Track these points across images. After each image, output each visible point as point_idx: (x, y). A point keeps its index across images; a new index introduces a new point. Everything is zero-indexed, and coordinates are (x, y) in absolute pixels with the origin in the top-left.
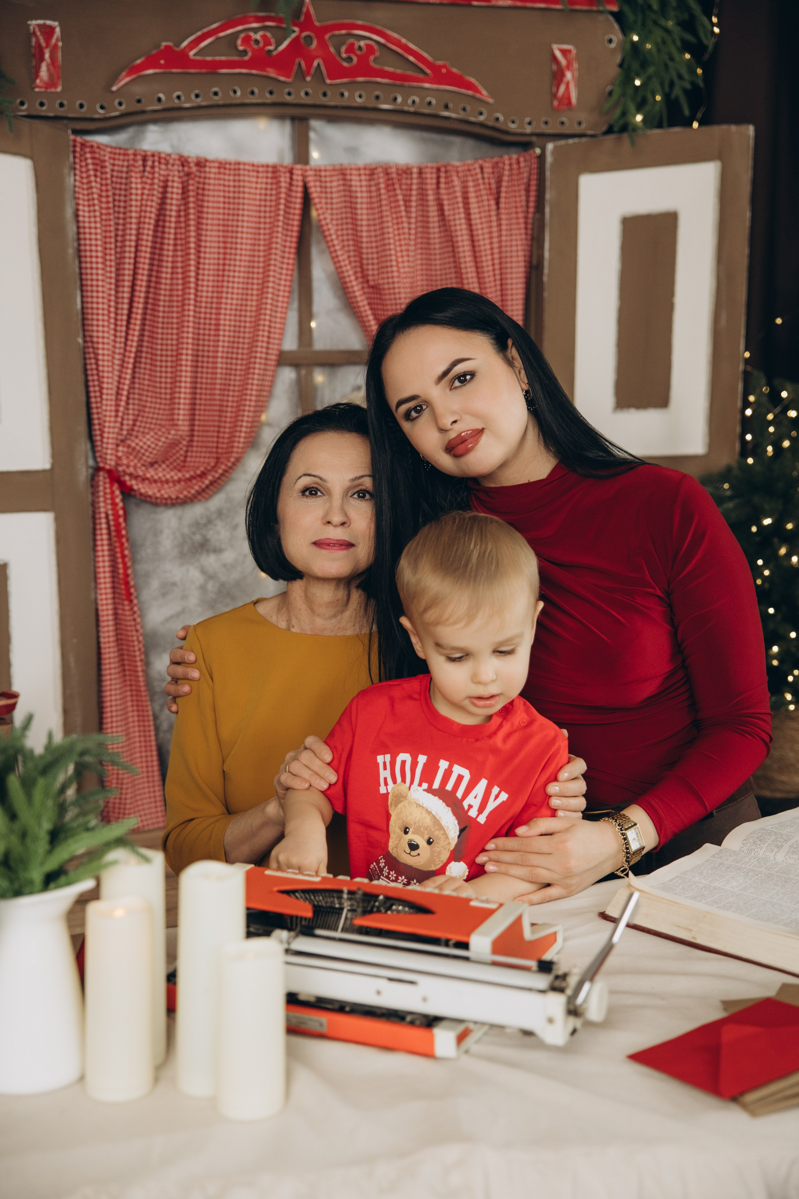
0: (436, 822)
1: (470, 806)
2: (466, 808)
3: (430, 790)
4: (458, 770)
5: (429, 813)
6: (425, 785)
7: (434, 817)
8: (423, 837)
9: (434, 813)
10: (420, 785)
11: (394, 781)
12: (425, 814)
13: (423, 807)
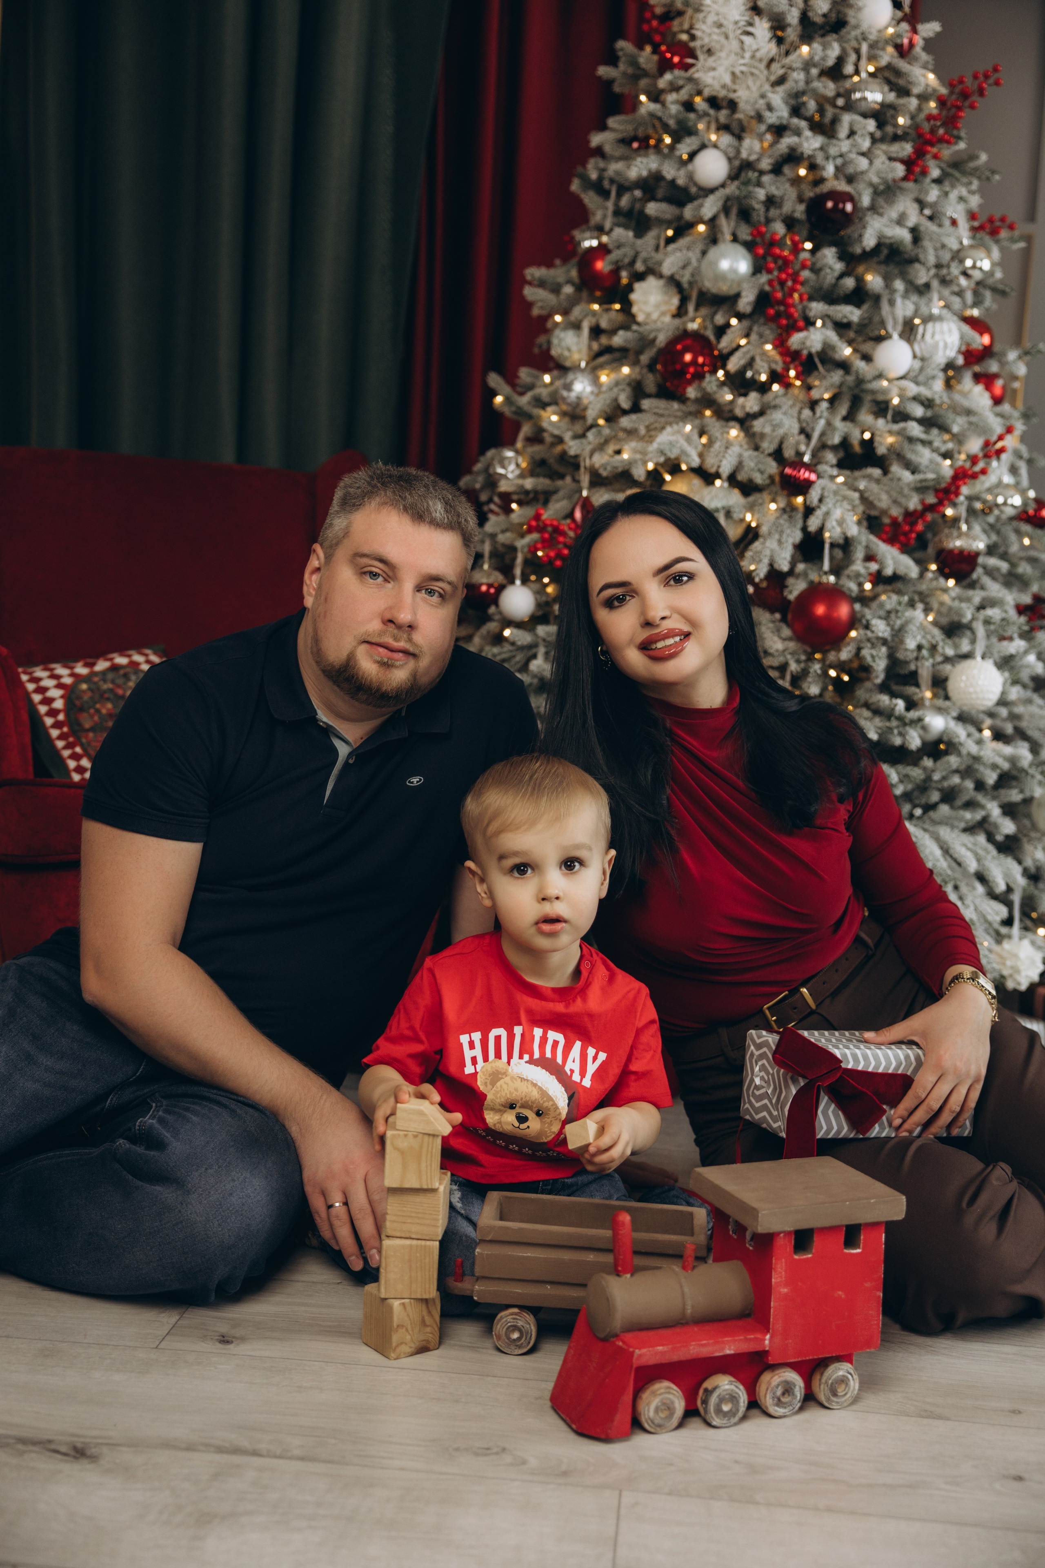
0: (544, 1093)
1: (572, 1071)
2: (569, 1073)
3: (531, 1061)
4: (553, 1035)
5: (535, 1085)
6: (526, 1057)
7: (540, 1088)
8: (532, 1110)
9: (539, 1084)
10: (521, 1057)
11: (486, 1059)
12: (531, 1088)
13: (528, 1080)
